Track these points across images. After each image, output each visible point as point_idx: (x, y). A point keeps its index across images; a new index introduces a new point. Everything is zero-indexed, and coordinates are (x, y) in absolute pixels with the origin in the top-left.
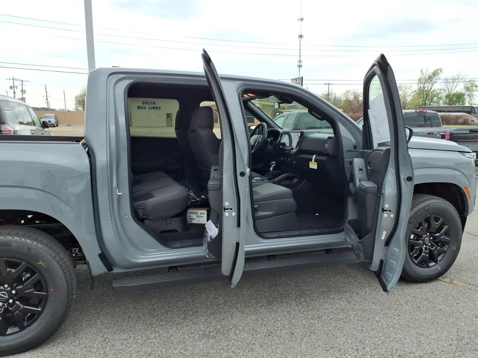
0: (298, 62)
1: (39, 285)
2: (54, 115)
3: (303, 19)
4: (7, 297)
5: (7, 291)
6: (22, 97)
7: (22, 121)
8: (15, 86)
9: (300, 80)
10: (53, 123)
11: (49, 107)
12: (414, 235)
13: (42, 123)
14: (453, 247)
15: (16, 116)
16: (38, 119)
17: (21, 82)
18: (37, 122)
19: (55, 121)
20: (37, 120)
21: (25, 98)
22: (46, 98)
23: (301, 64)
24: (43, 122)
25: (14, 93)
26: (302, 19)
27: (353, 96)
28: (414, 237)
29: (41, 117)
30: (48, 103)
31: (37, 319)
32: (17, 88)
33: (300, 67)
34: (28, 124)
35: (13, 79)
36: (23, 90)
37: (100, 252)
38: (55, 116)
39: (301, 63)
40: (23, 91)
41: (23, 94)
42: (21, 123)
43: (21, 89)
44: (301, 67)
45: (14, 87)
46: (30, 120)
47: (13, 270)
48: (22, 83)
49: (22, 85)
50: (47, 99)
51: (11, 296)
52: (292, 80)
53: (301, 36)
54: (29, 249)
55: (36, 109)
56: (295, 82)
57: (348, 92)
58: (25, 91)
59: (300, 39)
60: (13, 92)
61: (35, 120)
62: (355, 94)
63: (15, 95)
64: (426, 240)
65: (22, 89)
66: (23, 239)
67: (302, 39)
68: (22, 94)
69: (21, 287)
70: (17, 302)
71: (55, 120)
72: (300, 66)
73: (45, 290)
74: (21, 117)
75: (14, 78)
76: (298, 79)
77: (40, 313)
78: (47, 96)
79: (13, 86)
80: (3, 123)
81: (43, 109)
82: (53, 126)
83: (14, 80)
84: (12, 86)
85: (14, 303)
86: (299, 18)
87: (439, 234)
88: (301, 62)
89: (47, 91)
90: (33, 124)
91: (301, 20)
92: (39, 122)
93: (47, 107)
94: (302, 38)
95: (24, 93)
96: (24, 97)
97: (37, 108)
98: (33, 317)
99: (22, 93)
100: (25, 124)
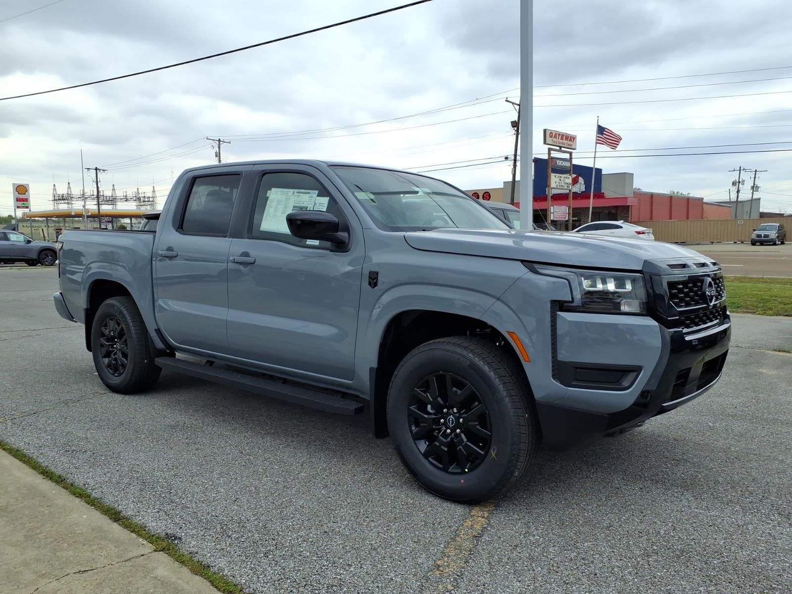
2: (779, 223)
6: (751, 197)
8: (741, 180)
10: (772, 239)
19: (777, 235)
21: (757, 199)
25: (738, 191)
32: (744, 184)
35: (740, 170)
36: (756, 186)
37: (156, 327)
40: (754, 188)
41: (755, 193)
43: (752, 185)
48: (755, 174)
49: (755, 178)
58: (758, 187)
60: (736, 190)
63: (739, 195)
65: (754, 184)
68: (753, 193)
75: (742, 168)
79: (738, 181)
82: (772, 243)
84: (736, 181)
95: (756, 191)
96: (755, 197)
99: (753, 191)
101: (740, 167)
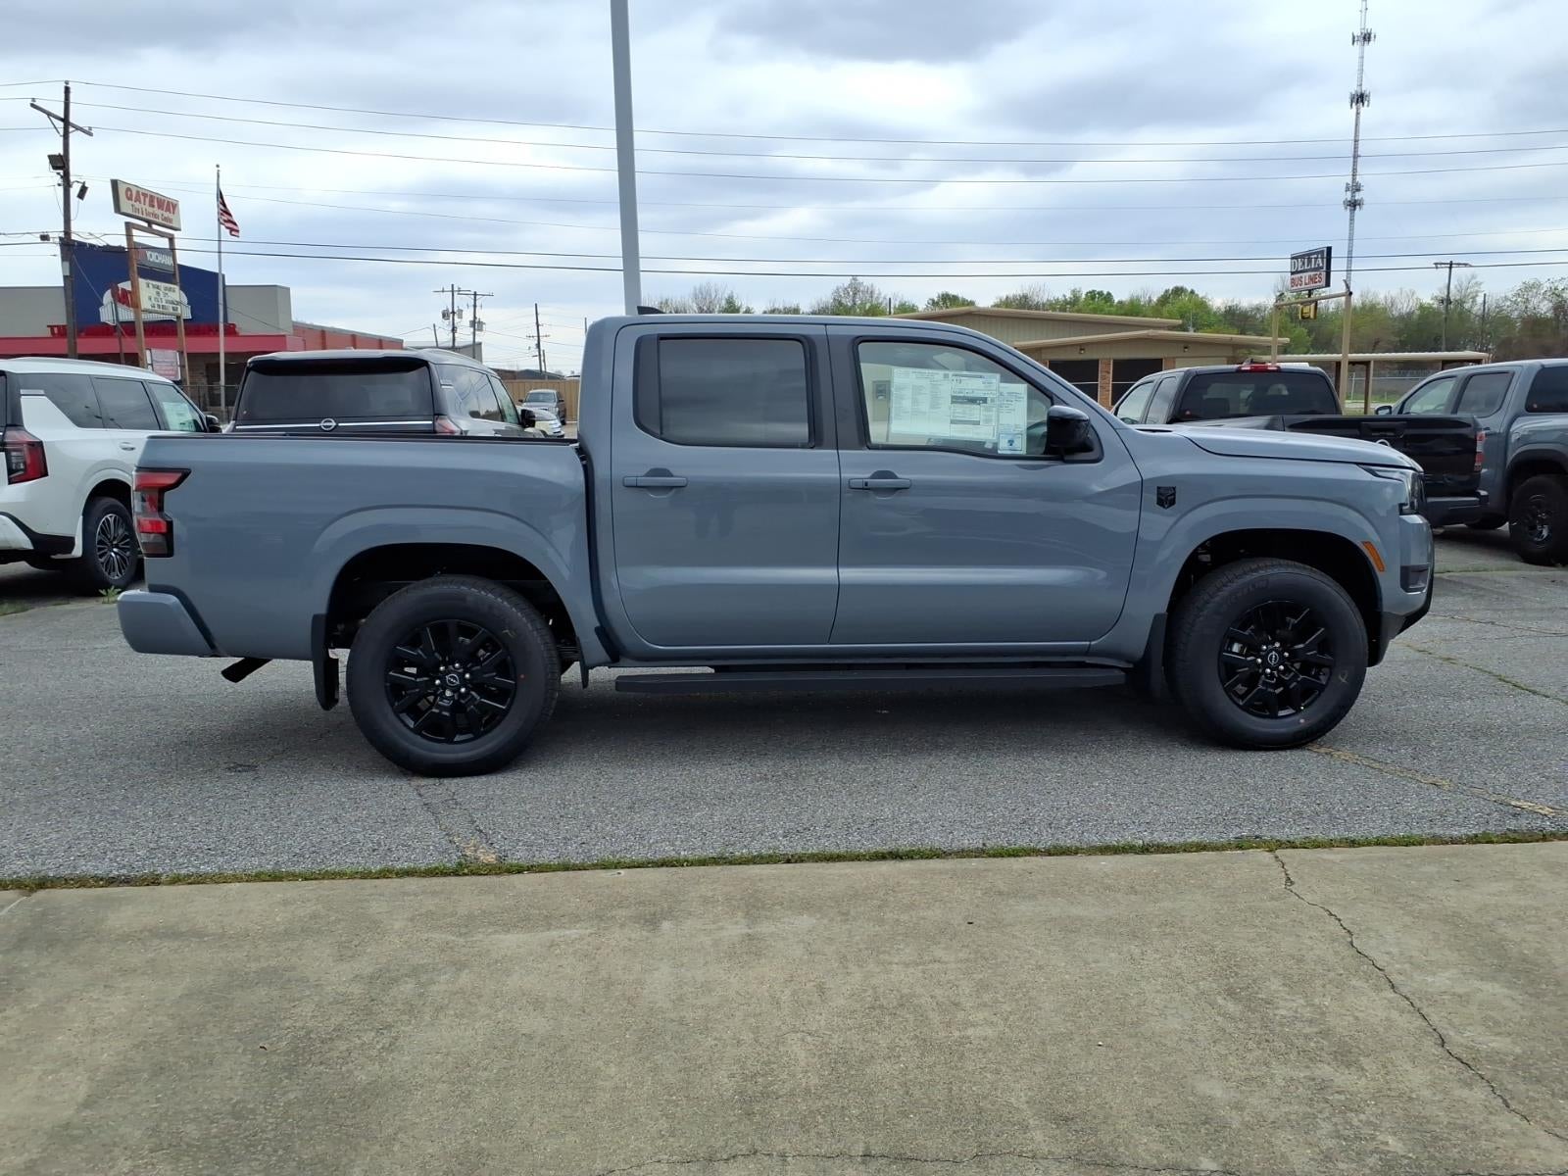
0: (1347, 189)
1: (505, 668)
2: (555, 392)
3: (1372, 36)
4: (458, 683)
5: (459, 674)
6: (472, 339)
7: (476, 409)
8: (456, 310)
9: (1322, 258)
11: (543, 369)
12: (1240, 645)
13: (520, 412)
14: (1340, 677)
15: (464, 396)
16: (511, 405)
17: (473, 297)
18: (509, 411)
20: (509, 407)
21: (480, 344)
22: (536, 342)
23: (1358, 196)
24: (523, 411)
25: (454, 330)
26: (1367, 38)
27: (1551, 305)
28: (1242, 649)
29: (521, 398)
30: (541, 355)
31: (499, 722)
32: (460, 317)
33: (1355, 206)
34: (489, 416)
35: (453, 291)
36: (477, 320)
37: (598, 625)
38: (559, 395)
39: (1357, 193)
40: (476, 324)
41: (477, 333)
42: (475, 414)
43: (472, 319)
44: (1358, 207)
45: (453, 313)
46: (494, 408)
47: (468, 641)
48: (475, 300)
49: (475, 306)
50: (538, 346)
51: (464, 683)
52: (1292, 258)
53: (1360, 98)
54: (491, 607)
55: (506, 376)
56: (1304, 263)
57: (1530, 288)
58: (480, 323)
59: (1358, 109)
60: (451, 328)
61: (505, 408)
62: (1558, 296)
63: (456, 335)
64: (1271, 657)
65: (475, 317)
66: (483, 592)
67: (1364, 110)
68: (474, 334)
69: (478, 667)
70: (473, 693)
71: (557, 406)
72: (1353, 205)
73: (513, 676)
74: (475, 400)
75: (456, 289)
76: (1314, 254)
77: (505, 713)
78: (539, 337)
79: (451, 311)
80: (439, 415)
81: (529, 375)
83: (456, 294)
84: (447, 310)
85: (467, 693)
86: (1357, 33)
87: (1301, 646)
88: (1358, 190)
89: (540, 323)
90: (500, 415)
91: (1364, 38)
92: (512, 412)
93: (538, 369)
94: (1366, 103)
95: (479, 330)
96: (477, 340)
97: (513, 372)
98: (495, 718)
99: (472, 329)
100: (484, 417)
101: (453, 286)
